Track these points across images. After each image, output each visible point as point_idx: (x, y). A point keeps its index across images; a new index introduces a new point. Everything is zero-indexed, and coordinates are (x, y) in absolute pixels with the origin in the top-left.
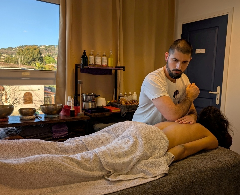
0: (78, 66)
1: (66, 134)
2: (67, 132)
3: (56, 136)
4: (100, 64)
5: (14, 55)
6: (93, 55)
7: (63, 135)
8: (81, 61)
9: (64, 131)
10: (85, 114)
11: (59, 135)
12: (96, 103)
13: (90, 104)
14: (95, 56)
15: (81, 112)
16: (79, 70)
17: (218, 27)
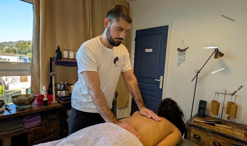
0: (52, 59)
1: (39, 122)
2: (40, 121)
3: (28, 126)
4: (73, 57)
5: (14, 47)
6: (67, 50)
7: (35, 124)
8: (55, 55)
9: (37, 120)
10: (59, 102)
11: (31, 124)
12: (69, 91)
13: (64, 92)
14: (69, 51)
15: (54, 101)
16: (53, 63)
17: (161, 33)
